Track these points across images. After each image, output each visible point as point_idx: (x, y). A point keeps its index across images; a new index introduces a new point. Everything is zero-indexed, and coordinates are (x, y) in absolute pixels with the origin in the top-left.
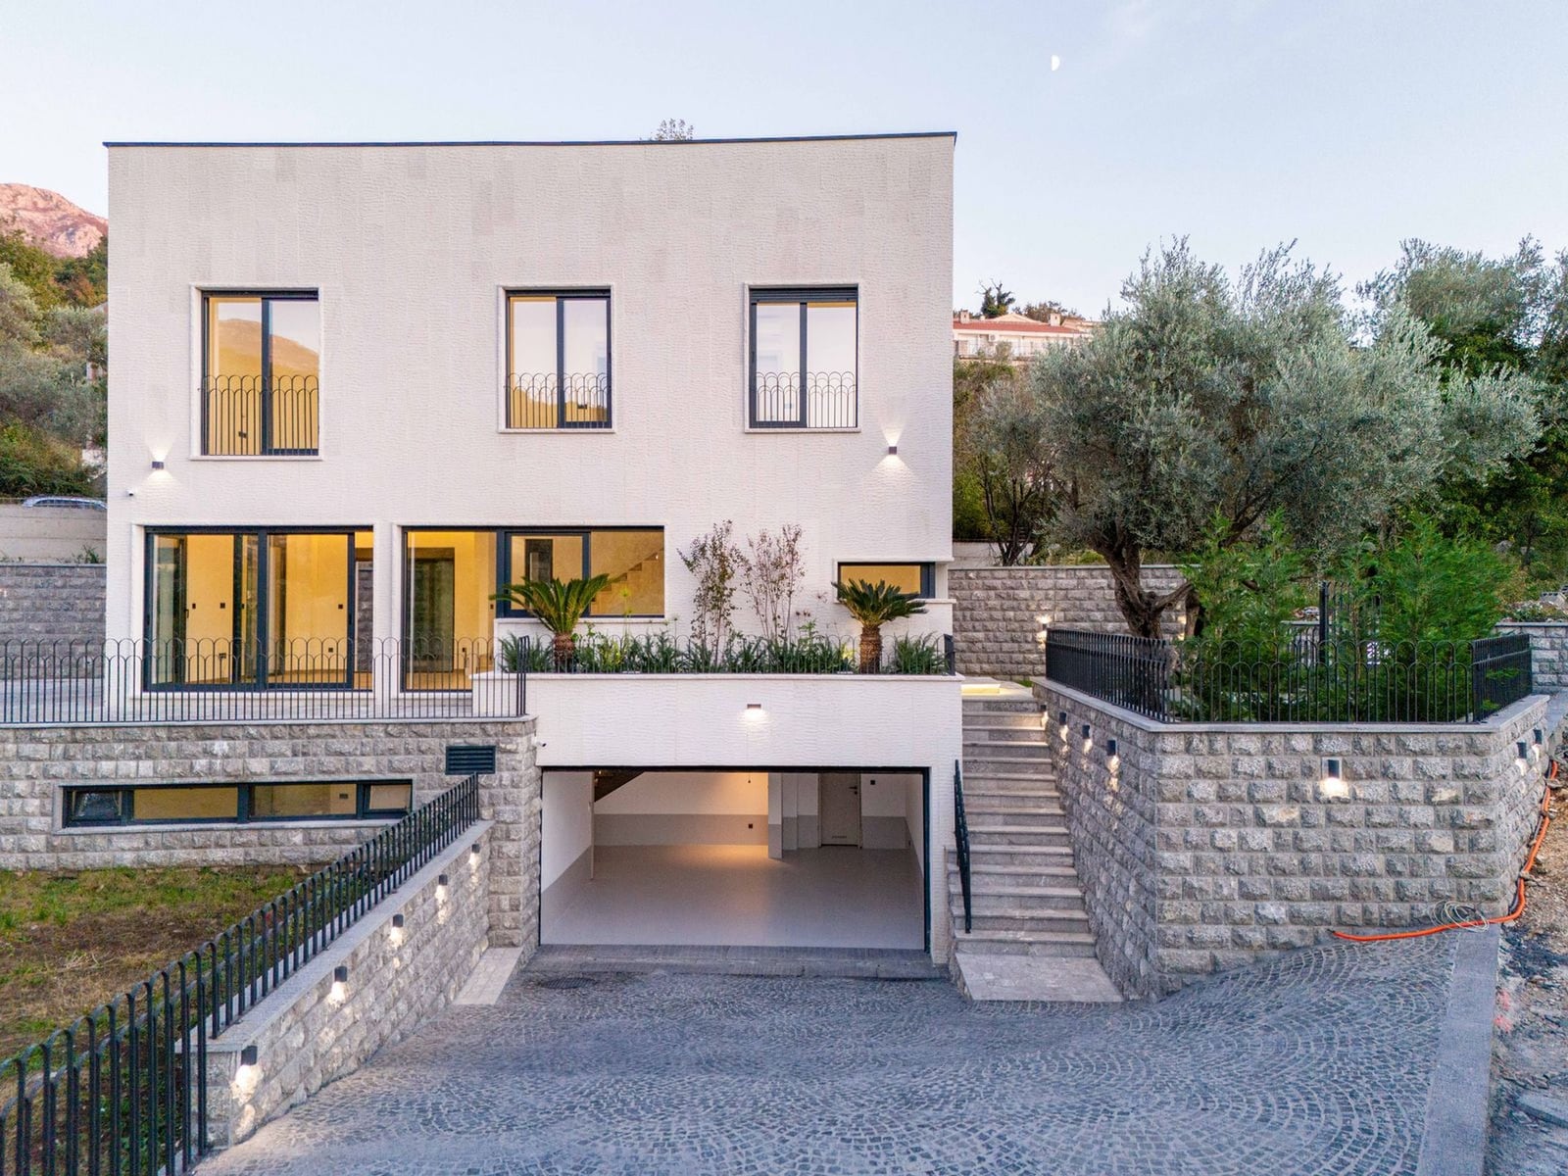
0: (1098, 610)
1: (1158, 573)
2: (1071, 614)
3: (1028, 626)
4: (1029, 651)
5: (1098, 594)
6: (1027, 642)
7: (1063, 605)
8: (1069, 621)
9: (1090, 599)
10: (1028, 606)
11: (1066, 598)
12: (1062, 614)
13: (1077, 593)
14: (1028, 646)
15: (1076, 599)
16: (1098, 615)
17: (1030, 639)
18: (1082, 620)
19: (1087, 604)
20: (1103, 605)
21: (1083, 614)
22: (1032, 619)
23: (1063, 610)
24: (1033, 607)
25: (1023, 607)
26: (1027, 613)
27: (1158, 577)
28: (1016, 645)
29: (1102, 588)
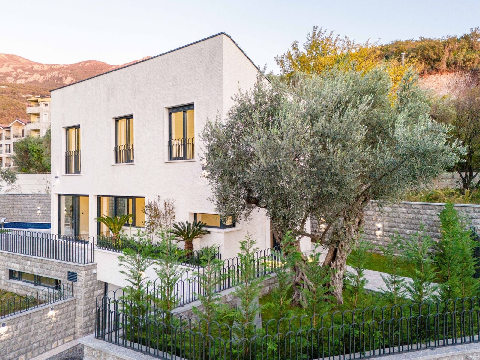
0: (403, 223)
1: (431, 207)
2: (391, 224)
3: (373, 228)
4: (373, 239)
5: (403, 215)
6: (372, 235)
7: (387, 219)
8: (390, 227)
9: (399, 218)
10: (372, 219)
11: (388, 216)
12: (387, 224)
13: (393, 214)
14: (372, 237)
15: (393, 217)
16: (402, 226)
17: (373, 234)
18: (395, 227)
19: (398, 220)
20: (405, 221)
21: (395, 224)
22: (374, 225)
23: (387, 222)
24: (374, 219)
25: (370, 219)
26: (372, 222)
27: (430, 209)
28: (367, 236)
29: (404, 213)
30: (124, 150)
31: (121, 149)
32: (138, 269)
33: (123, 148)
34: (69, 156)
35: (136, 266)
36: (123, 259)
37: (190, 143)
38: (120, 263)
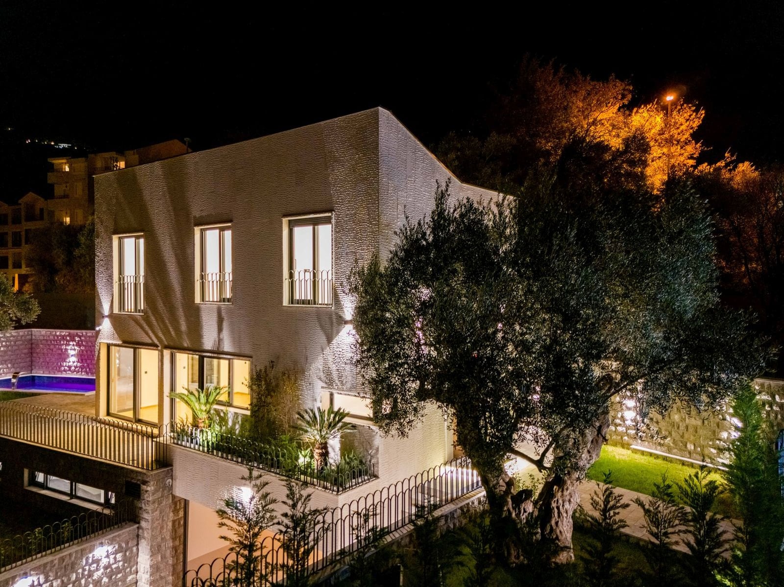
30: (215, 282)
31: (210, 279)
32: (249, 531)
33: (214, 278)
34: (124, 284)
35: (245, 527)
36: (225, 515)
37: (324, 279)
38: (220, 521)
